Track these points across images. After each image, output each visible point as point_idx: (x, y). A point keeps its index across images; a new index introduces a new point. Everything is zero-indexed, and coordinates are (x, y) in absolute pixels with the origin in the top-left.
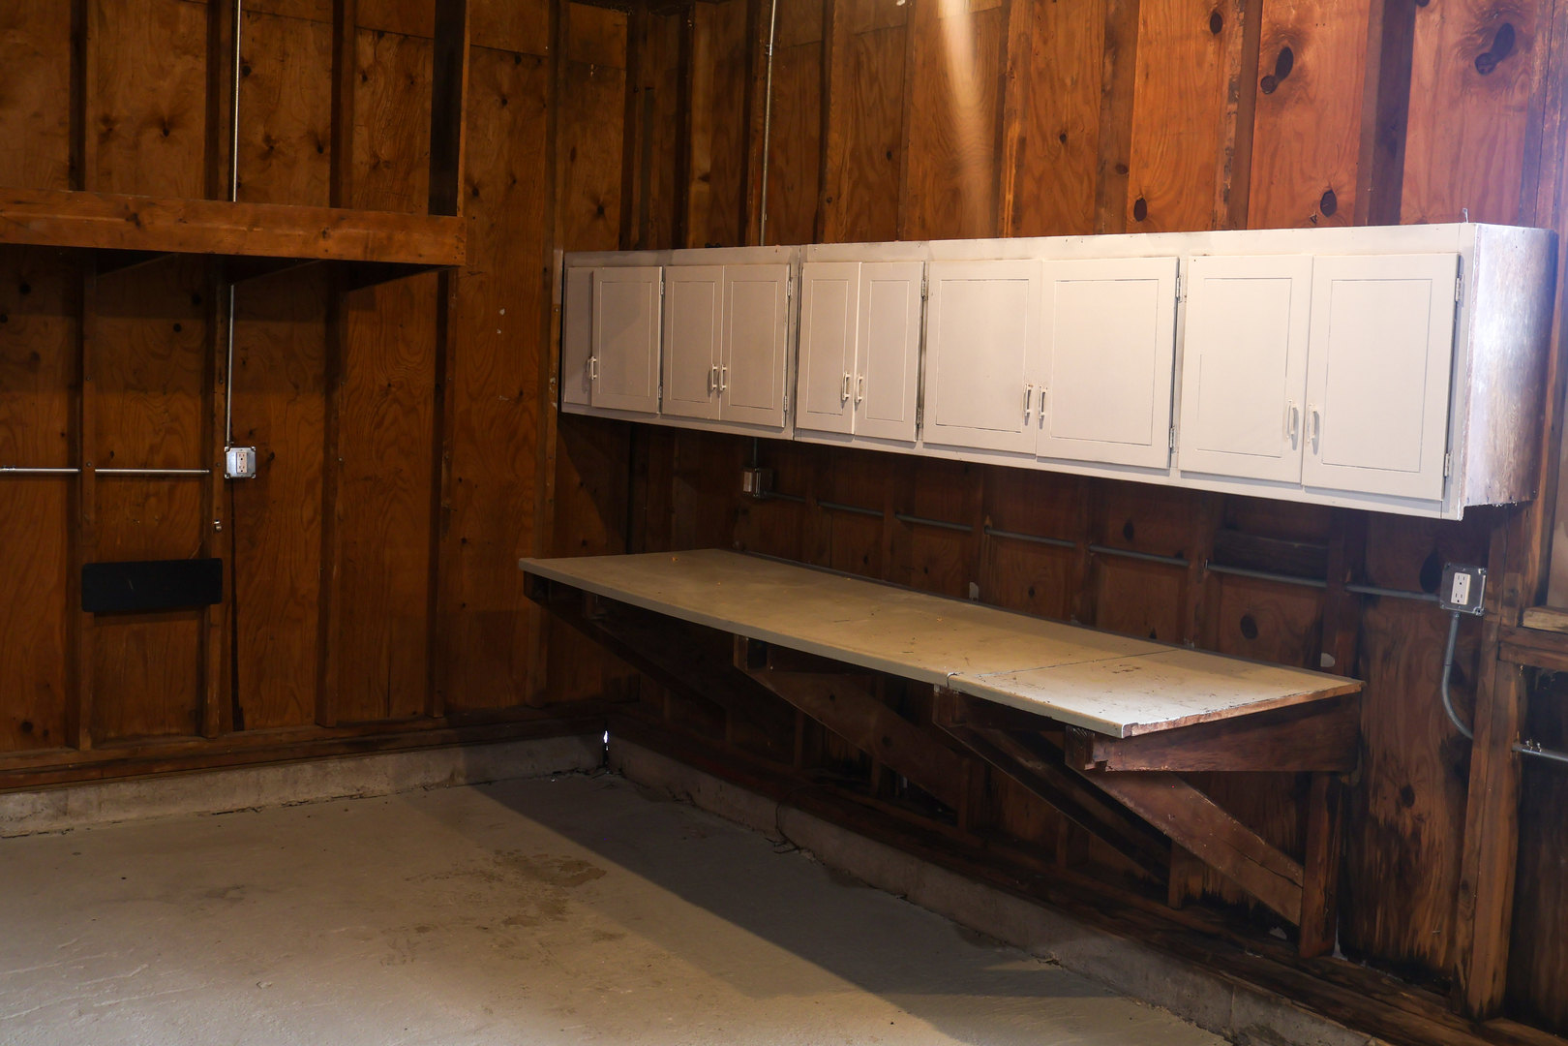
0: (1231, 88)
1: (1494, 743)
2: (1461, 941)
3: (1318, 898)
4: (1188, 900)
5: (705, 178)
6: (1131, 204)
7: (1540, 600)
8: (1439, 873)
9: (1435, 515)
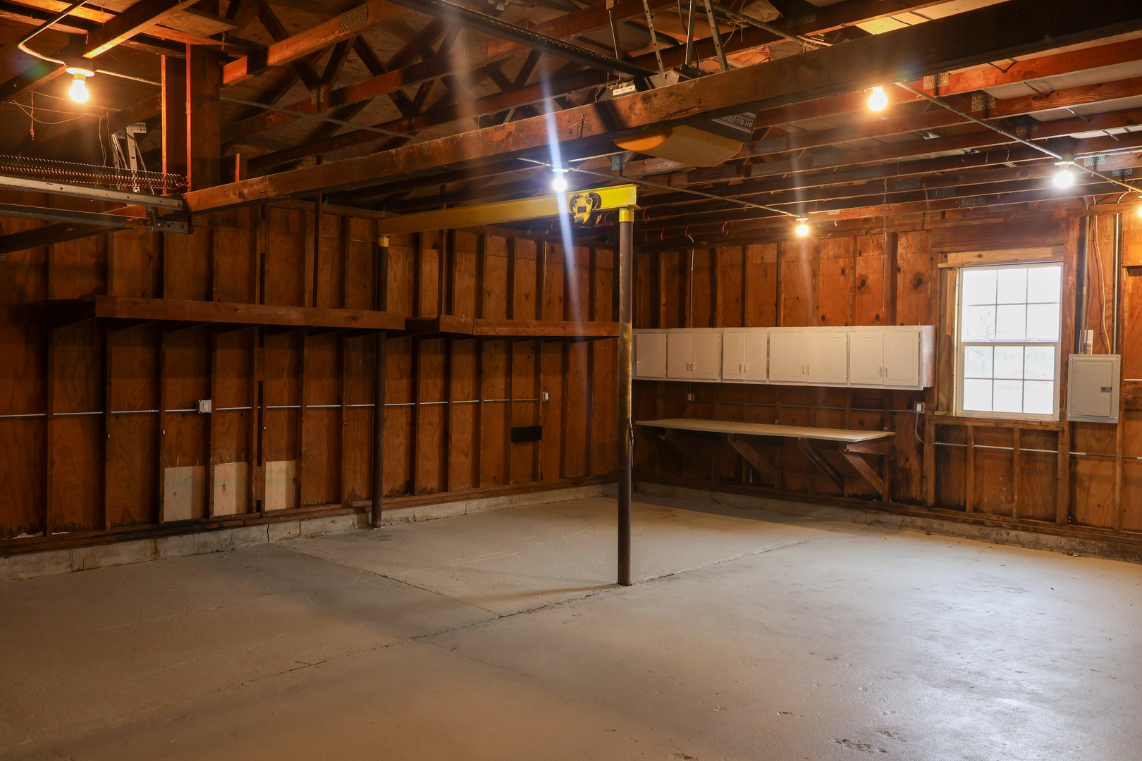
0: (851, 290)
1: (929, 443)
2: (924, 490)
3: (887, 487)
4: (849, 496)
5: (664, 305)
6: (820, 317)
7: (937, 409)
8: (916, 477)
9: (917, 389)
